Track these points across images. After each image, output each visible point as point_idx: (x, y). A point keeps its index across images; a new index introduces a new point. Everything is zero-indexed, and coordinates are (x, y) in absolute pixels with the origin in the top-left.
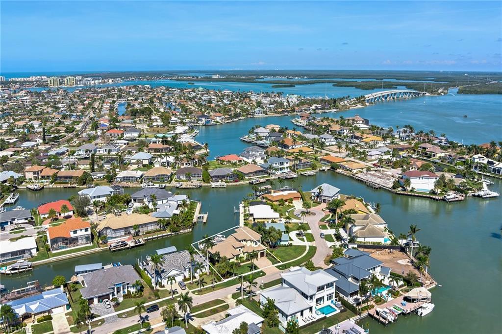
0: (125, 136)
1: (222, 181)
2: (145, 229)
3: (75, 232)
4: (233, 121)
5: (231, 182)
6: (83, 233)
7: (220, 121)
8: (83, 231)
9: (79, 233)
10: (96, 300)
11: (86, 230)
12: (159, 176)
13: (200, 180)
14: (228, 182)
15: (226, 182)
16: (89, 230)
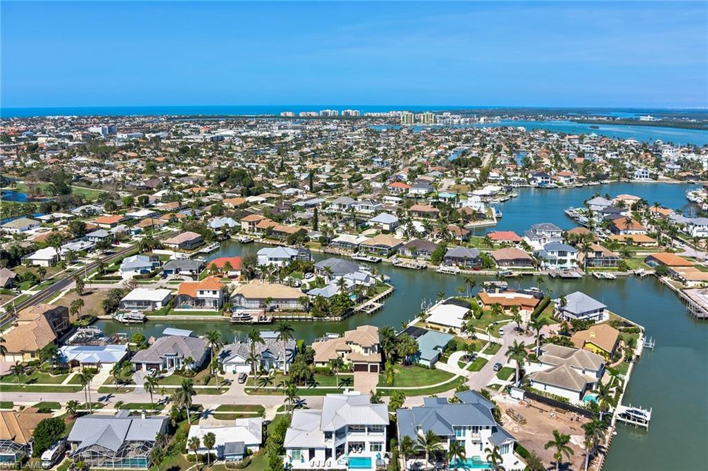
0: (410, 192)
1: (457, 265)
2: (284, 306)
3: (202, 292)
4: (589, 185)
5: (468, 269)
6: (211, 295)
7: (565, 184)
8: (211, 293)
9: (206, 295)
10: (144, 367)
11: (215, 292)
12: (378, 246)
13: (428, 260)
14: (464, 269)
15: (461, 268)
16: (218, 293)
